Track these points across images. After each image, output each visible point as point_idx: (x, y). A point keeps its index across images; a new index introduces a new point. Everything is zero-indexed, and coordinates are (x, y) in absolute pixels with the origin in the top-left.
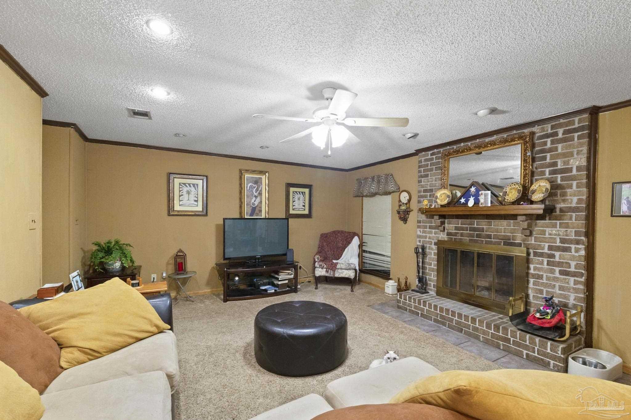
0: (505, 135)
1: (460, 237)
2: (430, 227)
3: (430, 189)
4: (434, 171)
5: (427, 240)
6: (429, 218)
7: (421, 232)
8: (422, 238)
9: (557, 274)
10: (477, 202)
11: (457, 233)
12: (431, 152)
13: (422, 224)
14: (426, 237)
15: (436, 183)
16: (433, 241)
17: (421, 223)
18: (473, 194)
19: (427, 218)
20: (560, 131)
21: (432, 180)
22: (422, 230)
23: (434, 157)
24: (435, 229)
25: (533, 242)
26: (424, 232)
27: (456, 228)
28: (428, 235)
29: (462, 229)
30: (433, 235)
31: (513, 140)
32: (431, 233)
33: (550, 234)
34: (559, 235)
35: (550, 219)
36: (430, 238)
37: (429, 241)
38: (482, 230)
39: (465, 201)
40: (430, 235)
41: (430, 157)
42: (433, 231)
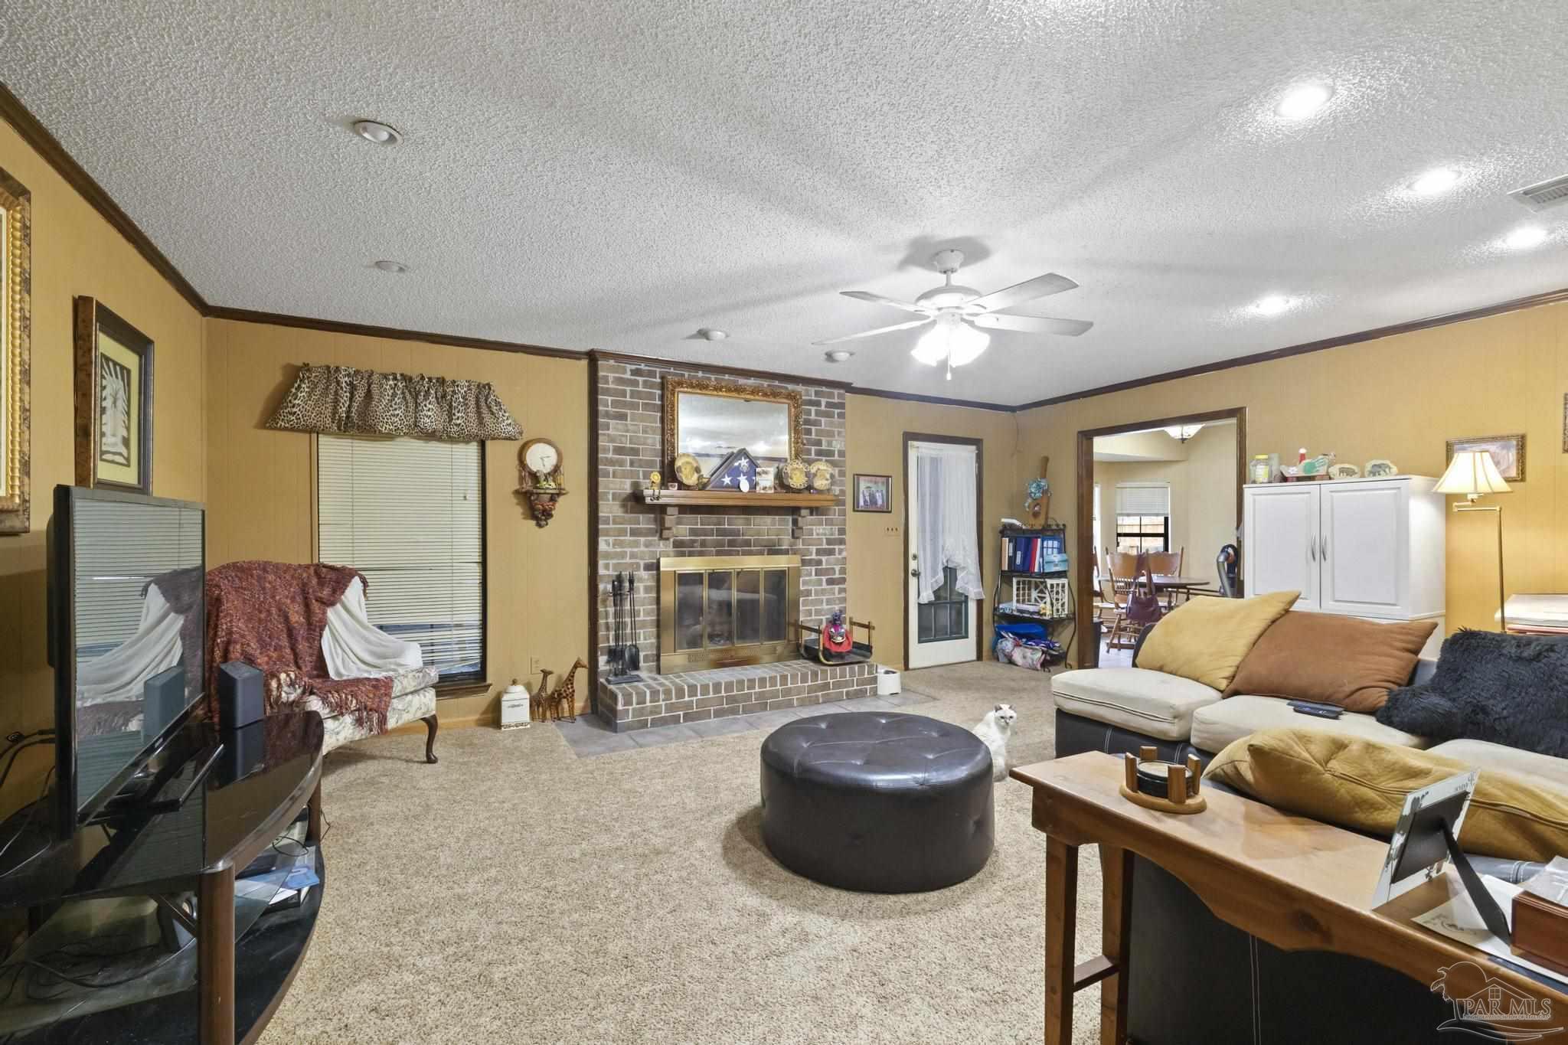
0: (765, 383)
1: (699, 549)
2: (634, 533)
3: (632, 449)
4: (640, 412)
5: (628, 560)
6: (631, 513)
7: (609, 545)
8: (612, 558)
9: (825, 586)
10: (753, 486)
11: (694, 541)
12: (634, 367)
13: (611, 526)
14: (623, 555)
15: (646, 438)
16: (642, 563)
17: (609, 524)
18: (745, 470)
19: (626, 512)
20: (823, 401)
21: (636, 427)
22: (611, 539)
23: (640, 379)
24: (646, 535)
25: (801, 547)
26: (621, 544)
27: (693, 532)
28: (628, 550)
29: (705, 533)
30: (642, 548)
31: (775, 395)
32: (636, 544)
33: (818, 534)
34: (825, 535)
35: (817, 515)
36: (633, 556)
37: (632, 564)
38: (737, 533)
39: (731, 481)
40: (635, 550)
41: (628, 376)
42: (642, 539)
